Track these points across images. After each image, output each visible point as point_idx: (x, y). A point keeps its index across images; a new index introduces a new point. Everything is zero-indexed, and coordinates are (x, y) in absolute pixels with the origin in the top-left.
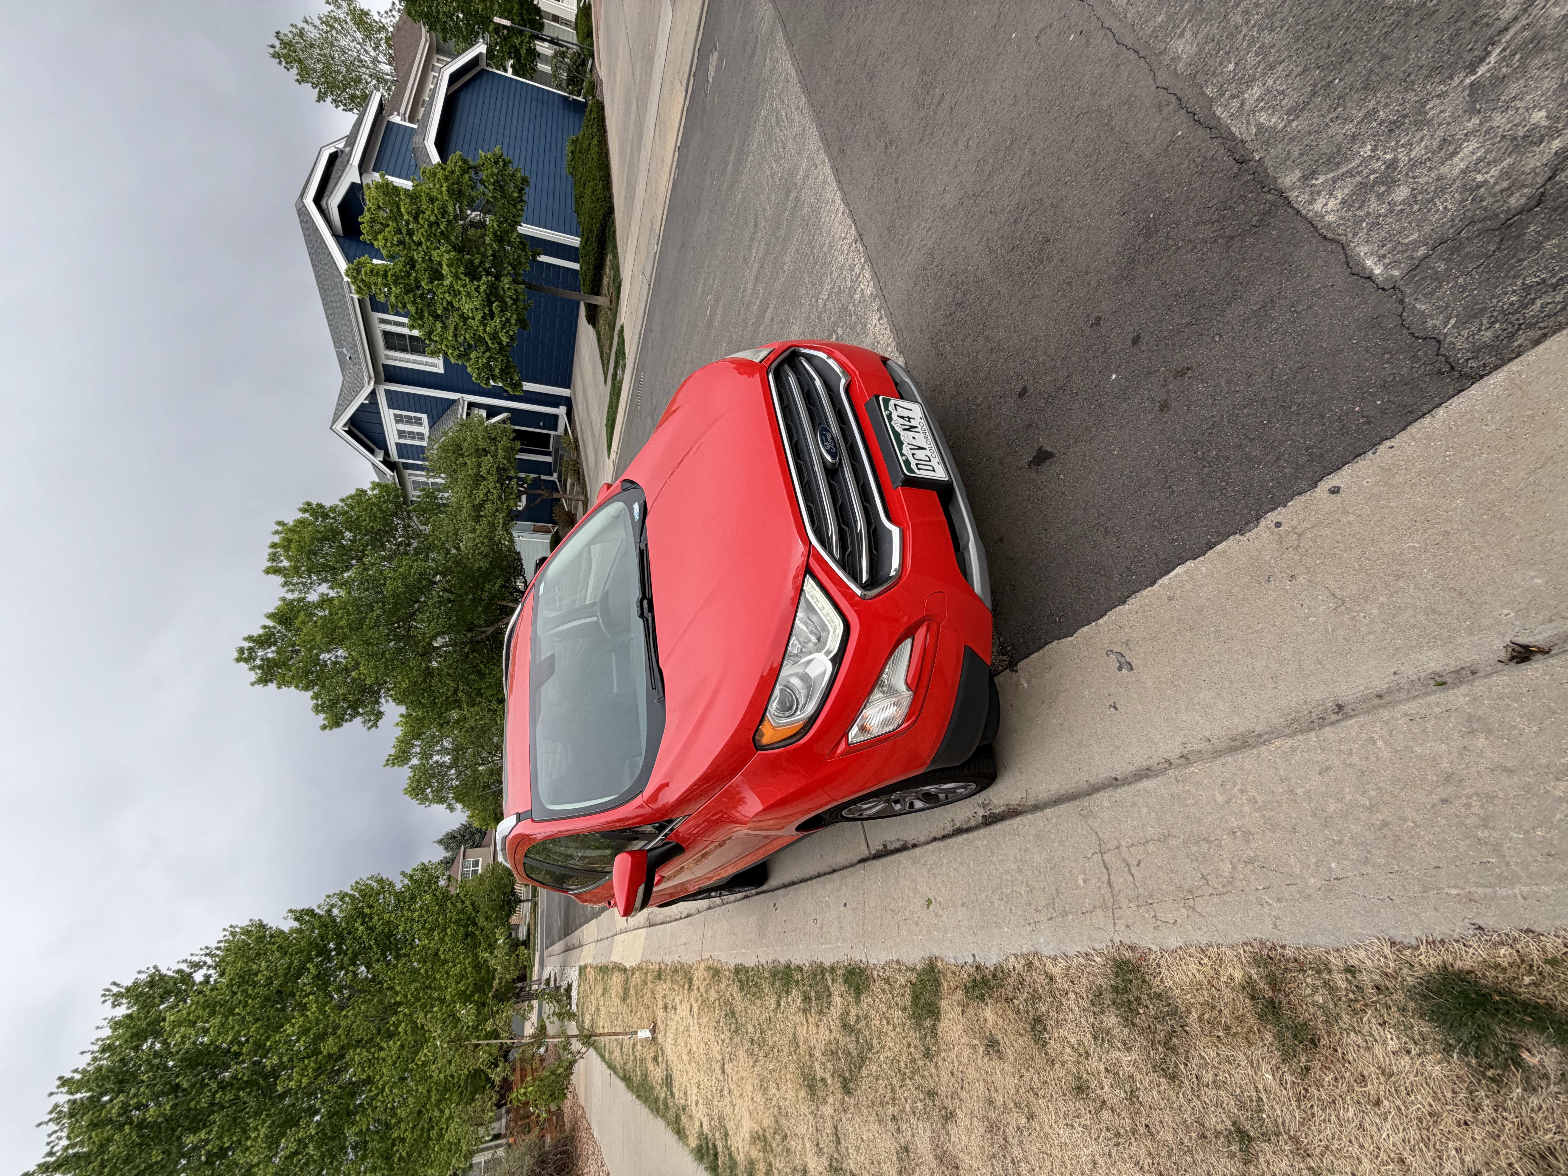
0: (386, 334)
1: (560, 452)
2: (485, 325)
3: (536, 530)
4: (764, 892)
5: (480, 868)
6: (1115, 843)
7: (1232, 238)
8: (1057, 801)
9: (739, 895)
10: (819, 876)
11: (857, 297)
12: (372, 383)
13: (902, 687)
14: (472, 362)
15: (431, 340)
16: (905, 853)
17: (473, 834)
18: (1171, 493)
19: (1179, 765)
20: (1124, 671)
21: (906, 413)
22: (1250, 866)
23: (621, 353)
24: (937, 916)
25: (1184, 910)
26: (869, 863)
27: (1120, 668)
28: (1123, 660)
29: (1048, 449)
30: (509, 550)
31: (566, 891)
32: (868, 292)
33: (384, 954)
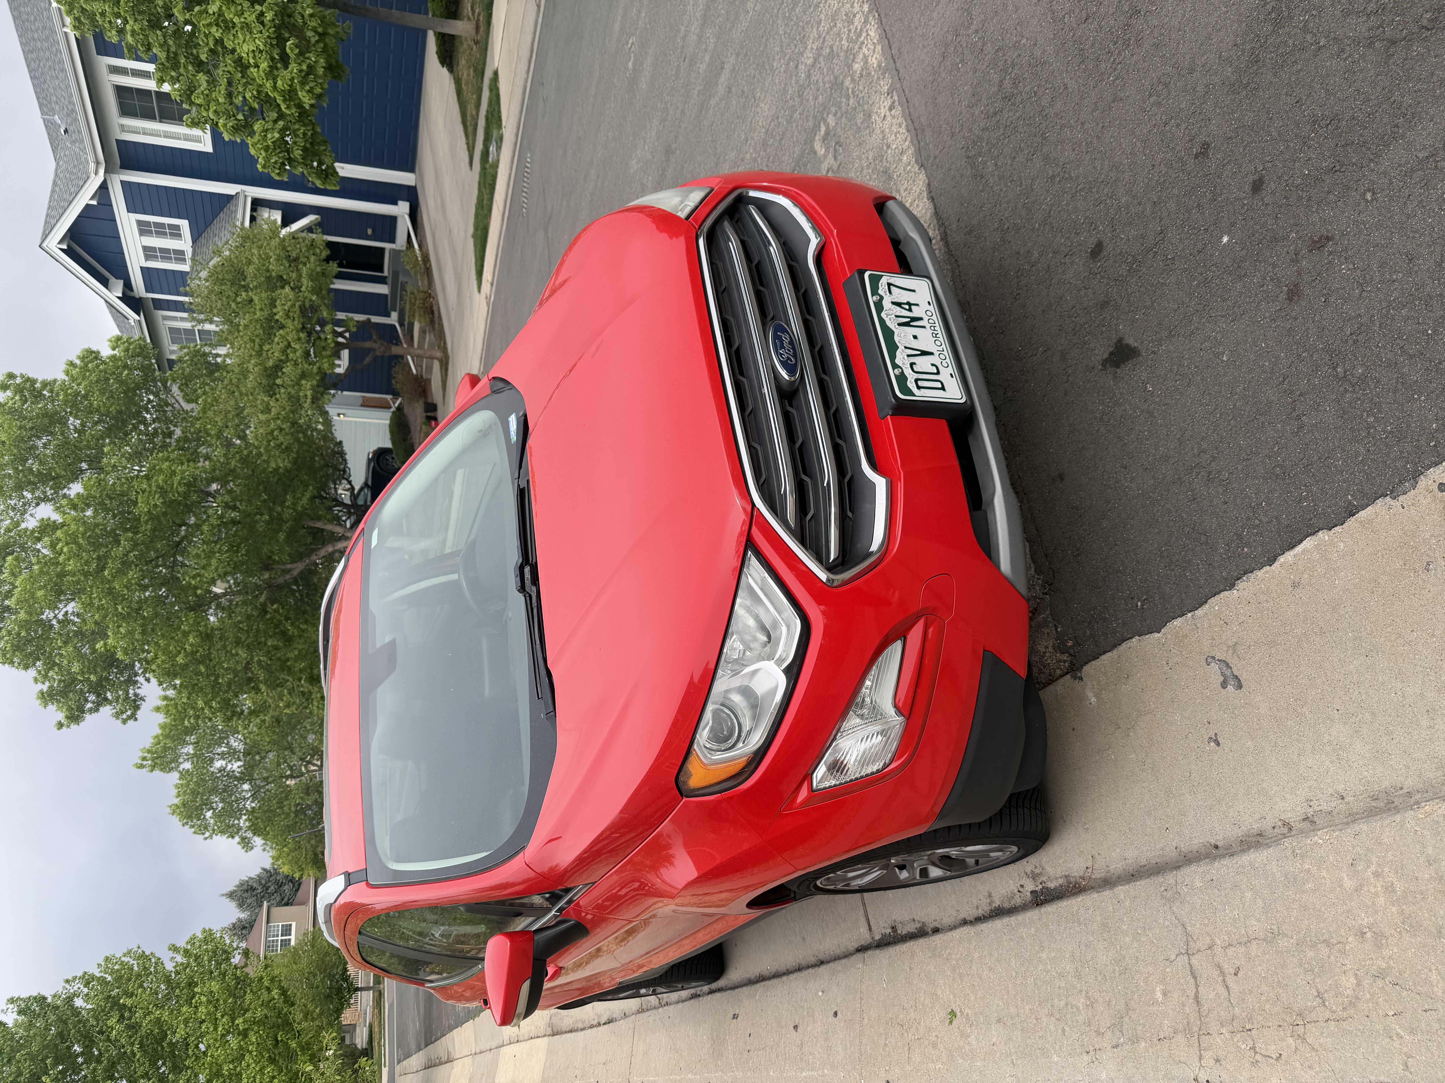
0: (121, 91)
1: (402, 278)
2: (275, 79)
3: (366, 404)
4: (720, 990)
5: (293, 937)
6: (1208, 941)
7: (1393, 42)
8: (1134, 875)
9: (684, 994)
10: (799, 969)
11: (857, 67)
12: (102, 171)
13: (891, 711)
14: (257, 137)
15: (192, 103)
16: (921, 941)
17: (280, 885)
18: (1301, 427)
19: (1301, 831)
20: (1230, 688)
21: (904, 297)
22: (1380, 983)
23: (494, 118)
24: (963, 1035)
25: (1291, 1040)
26: (870, 953)
27: (1224, 685)
28: (1228, 673)
29: (1131, 341)
30: (325, 438)
31: (421, 982)
32: (873, 61)
33: (153, 1063)
